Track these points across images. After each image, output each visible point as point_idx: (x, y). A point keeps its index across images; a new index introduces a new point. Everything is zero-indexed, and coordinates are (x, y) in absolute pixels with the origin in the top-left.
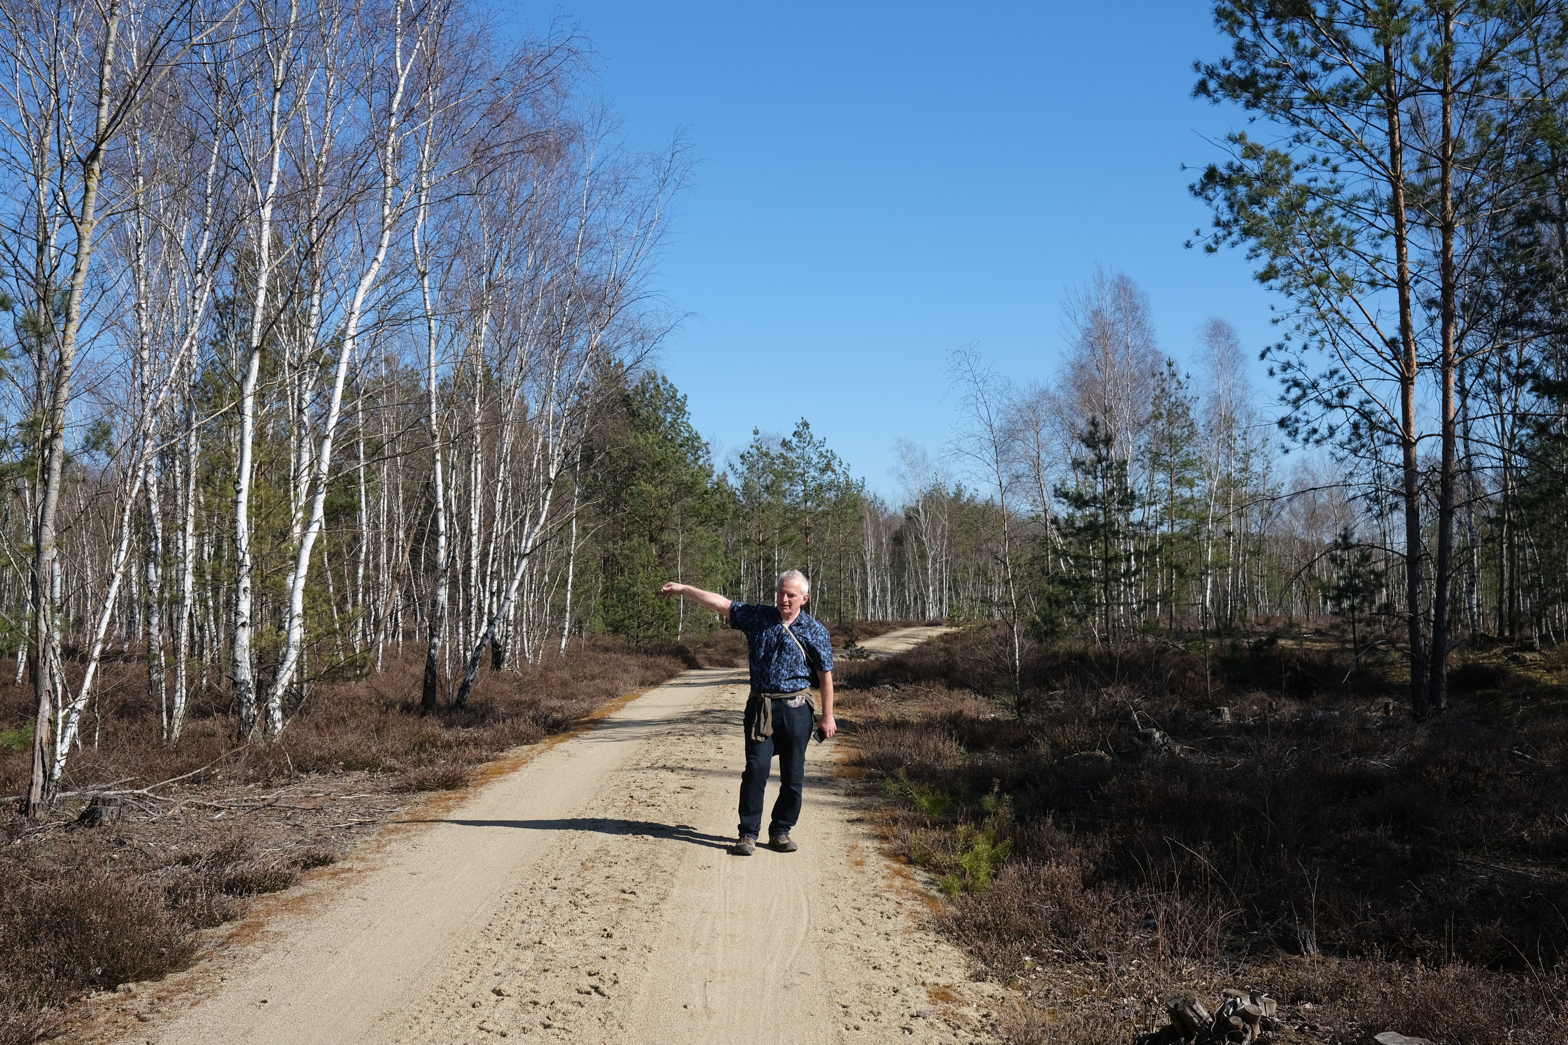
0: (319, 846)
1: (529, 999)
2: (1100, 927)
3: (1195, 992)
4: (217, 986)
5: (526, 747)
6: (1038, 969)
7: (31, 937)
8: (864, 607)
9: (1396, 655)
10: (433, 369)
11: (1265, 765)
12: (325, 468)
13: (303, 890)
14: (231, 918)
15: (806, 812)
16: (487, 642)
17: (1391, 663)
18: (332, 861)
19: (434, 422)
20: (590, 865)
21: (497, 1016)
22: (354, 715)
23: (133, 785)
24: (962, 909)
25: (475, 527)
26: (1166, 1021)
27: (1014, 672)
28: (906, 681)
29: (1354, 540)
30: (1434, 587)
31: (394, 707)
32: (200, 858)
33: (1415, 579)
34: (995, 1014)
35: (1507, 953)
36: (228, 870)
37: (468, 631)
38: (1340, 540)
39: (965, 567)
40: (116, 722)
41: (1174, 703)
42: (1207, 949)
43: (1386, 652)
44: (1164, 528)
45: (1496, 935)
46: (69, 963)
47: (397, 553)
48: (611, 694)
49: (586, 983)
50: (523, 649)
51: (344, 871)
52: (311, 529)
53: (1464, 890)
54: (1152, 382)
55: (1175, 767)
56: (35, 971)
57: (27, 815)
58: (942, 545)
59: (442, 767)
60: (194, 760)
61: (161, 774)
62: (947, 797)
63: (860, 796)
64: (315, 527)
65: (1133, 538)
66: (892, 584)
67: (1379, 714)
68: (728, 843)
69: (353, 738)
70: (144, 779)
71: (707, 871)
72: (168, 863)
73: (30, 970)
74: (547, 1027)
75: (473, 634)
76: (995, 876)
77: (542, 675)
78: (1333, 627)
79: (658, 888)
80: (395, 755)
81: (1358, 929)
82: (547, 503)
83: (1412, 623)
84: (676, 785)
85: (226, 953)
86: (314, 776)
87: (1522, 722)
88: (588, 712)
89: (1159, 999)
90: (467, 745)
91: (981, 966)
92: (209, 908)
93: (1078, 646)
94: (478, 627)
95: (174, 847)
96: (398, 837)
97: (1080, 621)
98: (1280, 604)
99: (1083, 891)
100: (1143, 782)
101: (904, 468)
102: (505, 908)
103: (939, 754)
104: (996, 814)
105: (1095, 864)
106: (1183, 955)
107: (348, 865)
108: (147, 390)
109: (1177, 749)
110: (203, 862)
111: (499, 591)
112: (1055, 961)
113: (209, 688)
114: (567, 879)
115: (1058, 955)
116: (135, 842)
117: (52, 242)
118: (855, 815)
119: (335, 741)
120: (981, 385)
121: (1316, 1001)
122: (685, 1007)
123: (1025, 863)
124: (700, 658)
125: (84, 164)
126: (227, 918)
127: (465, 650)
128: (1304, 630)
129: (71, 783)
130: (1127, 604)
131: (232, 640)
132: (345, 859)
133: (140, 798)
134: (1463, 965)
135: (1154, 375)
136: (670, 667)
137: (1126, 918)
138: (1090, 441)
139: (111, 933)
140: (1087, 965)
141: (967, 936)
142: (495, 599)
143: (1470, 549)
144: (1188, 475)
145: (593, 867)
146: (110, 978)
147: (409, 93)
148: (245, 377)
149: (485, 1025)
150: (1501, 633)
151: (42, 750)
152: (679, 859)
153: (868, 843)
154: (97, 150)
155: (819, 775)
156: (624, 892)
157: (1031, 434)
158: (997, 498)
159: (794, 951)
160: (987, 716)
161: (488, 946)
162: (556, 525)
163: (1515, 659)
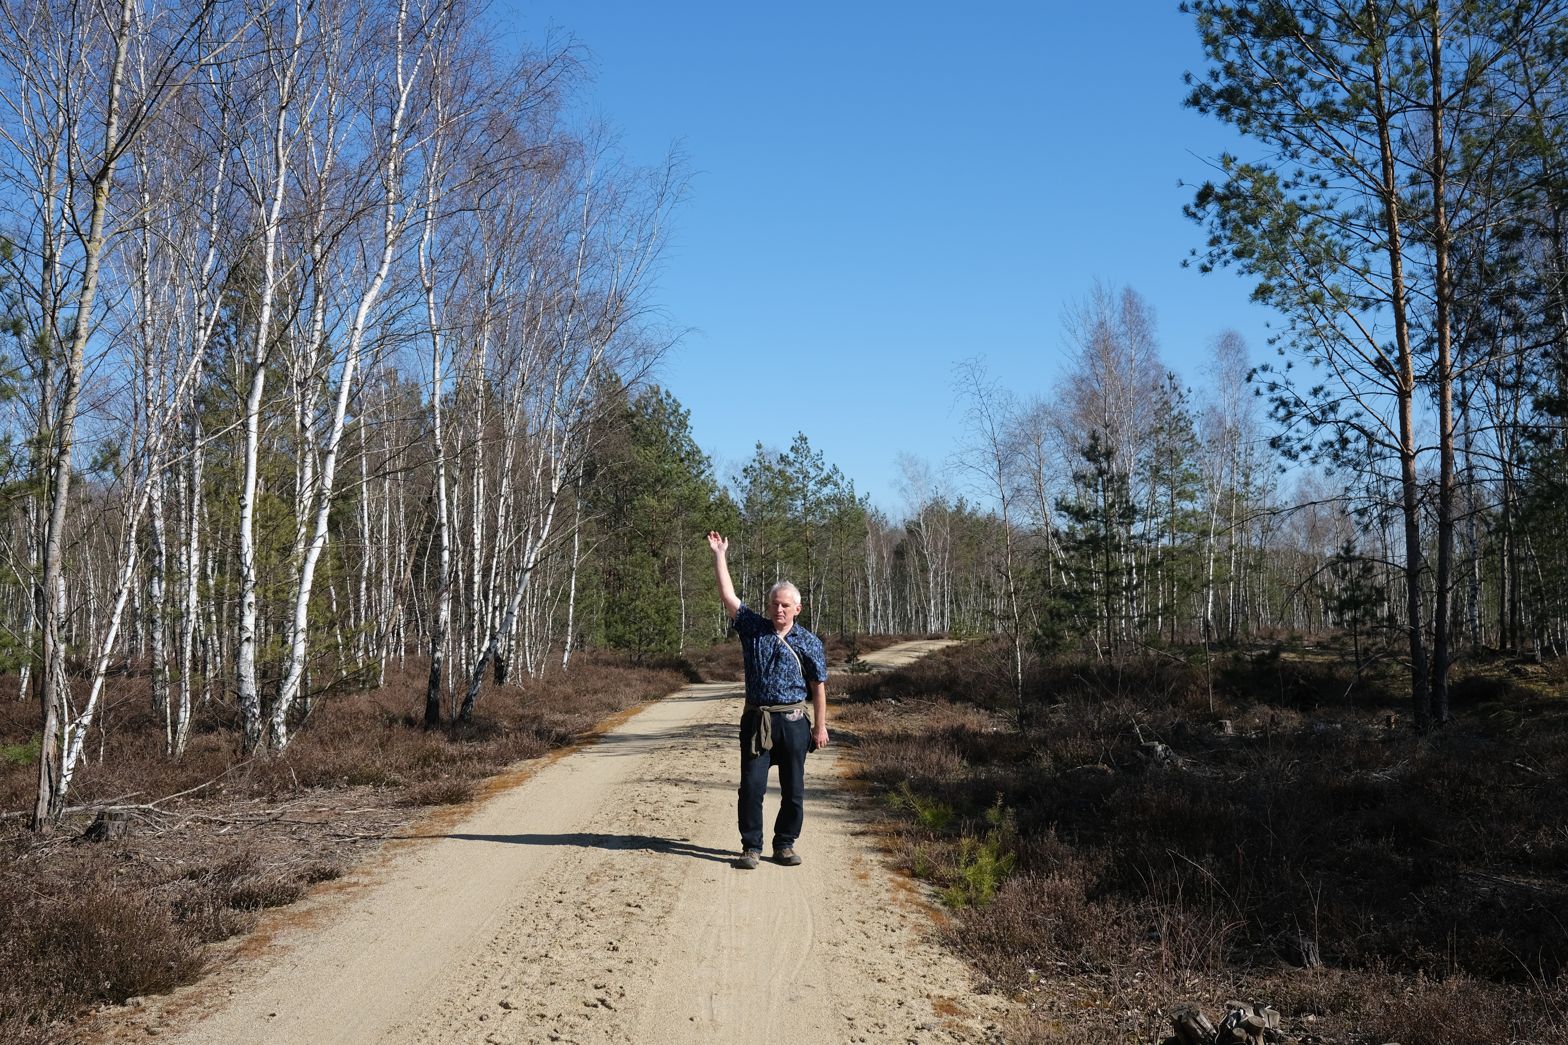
0: (326, 860)
1: (536, 1012)
2: (1103, 939)
3: (1199, 1004)
4: (225, 1000)
5: (529, 762)
6: (1043, 981)
7: (40, 951)
8: (866, 621)
9: (1398, 668)
10: (438, 385)
11: (1267, 778)
12: (329, 483)
13: (310, 905)
14: (239, 932)
15: (808, 825)
16: (491, 656)
17: (1394, 676)
18: (338, 875)
19: (438, 437)
20: (595, 879)
21: (504, 1028)
22: (358, 729)
23: (137, 799)
24: (966, 922)
25: (477, 541)
26: (1170, 1033)
27: (1017, 685)
28: (908, 695)
29: (1357, 553)
30: (1435, 599)
31: (397, 722)
32: (207, 872)
33: (1414, 590)
34: (999, 1027)
35: (1509, 965)
36: (235, 884)
37: (470, 646)
38: (1342, 553)
39: (967, 580)
40: (120, 737)
41: (1176, 716)
42: (1210, 960)
43: (1388, 665)
44: (1165, 541)
45: (1499, 946)
46: (78, 977)
47: (399, 566)
48: (613, 708)
49: (592, 996)
50: (525, 663)
51: (350, 885)
52: (315, 545)
53: (1466, 902)
54: (1154, 396)
55: (1177, 779)
56: (45, 985)
57: (33, 830)
58: (943, 559)
59: (446, 781)
60: (199, 775)
61: (166, 789)
62: (950, 811)
63: (864, 809)
64: (319, 543)
65: (1134, 551)
66: (894, 597)
67: (1381, 727)
68: (733, 857)
69: (357, 752)
70: (149, 794)
71: (712, 884)
72: (175, 877)
73: (39, 983)
74: (554, 1039)
75: (476, 649)
76: (999, 889)
77: (544, 689)
78: (1335, 639)
79: (663, 901)
80: (399, 769)
81: (1361, 941)
82: (550, 518)
83: (1414, 635)
84: (680, 799)
85: (233, 966)
86: (319, 791)
87: (1524, 734)
88: (591, 726)
89: (1163, 1011)
90: (471, 759)
91: (985, 979)
92: (217, 922)
93: (1079, 659)
94: (481, 641)
95: (180, 862)
96: (403, 851)
97: (1083, 634)
98: (1281, 618)
99: (1086, 904)
100: (1146, 795)
101: (905, 481)
102: (511, 922)
103: (942, 767)
104: (999, 827)
105: (1099, 877)
106: (1186, 967)
107: (354, 879)
108: (151, 405)
109: (1180, 762)
110: (209, 876)
111: (501, 606)
112: (1059, 973)
113: (213, 702)
114: (573, 893)
115: (1062, 967)
116: (142, 856)
117: (57, 259)
118: (858, 828)
119: (338, 755)
120: (985, 399)
121: (1320, 1013)
122: (692, 1019)
123: (1029, 875)
124: (702, 672)
125: (94, 183)
126: (234, 932)
127: (468, 664)
128: (1306, 643)
129: (77, 798)
130: (1129, 618)
131: (236, 655)
132: (351, 873)
133: (146, 813)
134: (1465, 977)
135: (1155, 389)
136: (671, 681)
137: (1129, 931)
138: (1091, 454)
139: (120, 947)
140: (1091, 977)
141: (971, 949)
142: (497, 613)
143: (1472, 561)
144: (1189, 488)
145: (598, 881)
146: (119, 991)
147: (412, 110)
148: (250, 394)
149: (492, 1038)
150: (1503, 645)
151: (49, 765)
152: (684, 872)
153: (872, 856)
154: (106, 169)
155: (822, 787)
156: (629, 905)
157: (1032, 447)
158: (999, 512)
159: (799, 965)
160: (990, 730)
161: (495, 959)
162: (557, 539)
163: (1517, 672)
